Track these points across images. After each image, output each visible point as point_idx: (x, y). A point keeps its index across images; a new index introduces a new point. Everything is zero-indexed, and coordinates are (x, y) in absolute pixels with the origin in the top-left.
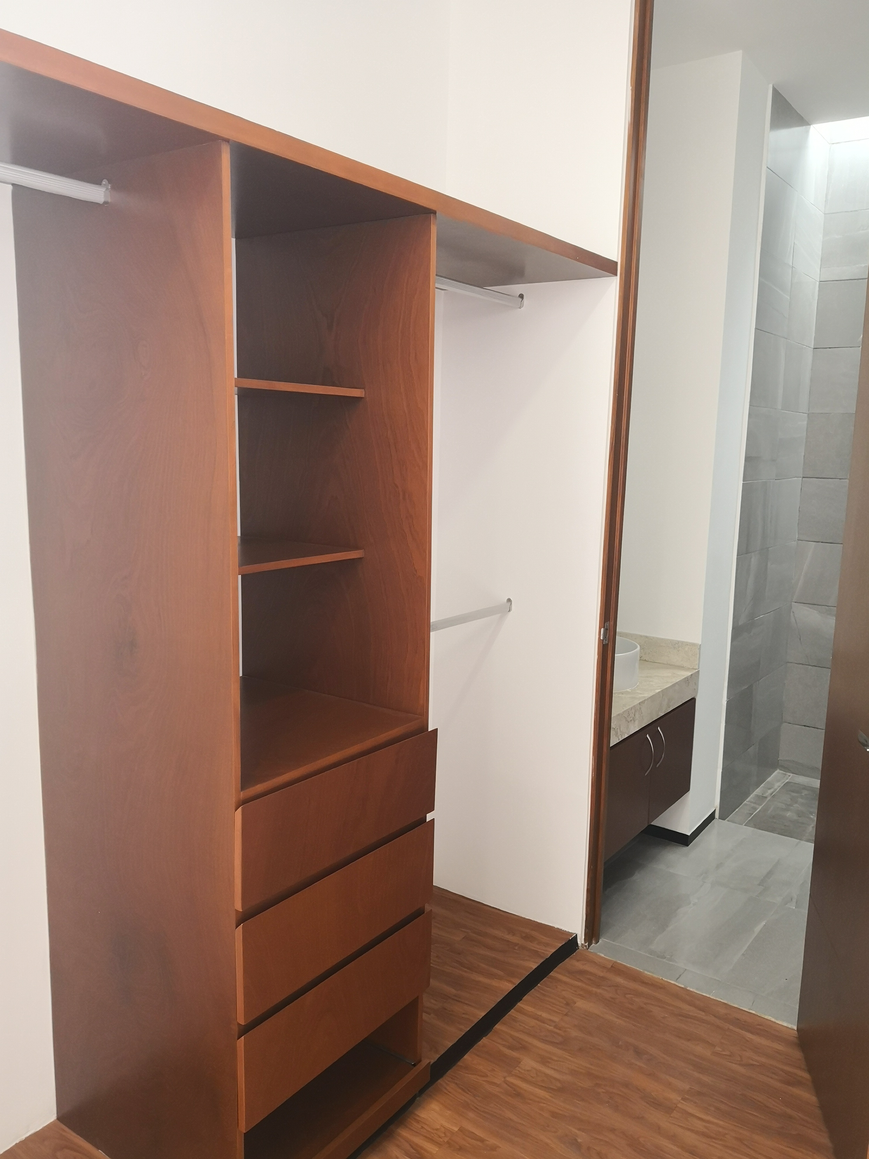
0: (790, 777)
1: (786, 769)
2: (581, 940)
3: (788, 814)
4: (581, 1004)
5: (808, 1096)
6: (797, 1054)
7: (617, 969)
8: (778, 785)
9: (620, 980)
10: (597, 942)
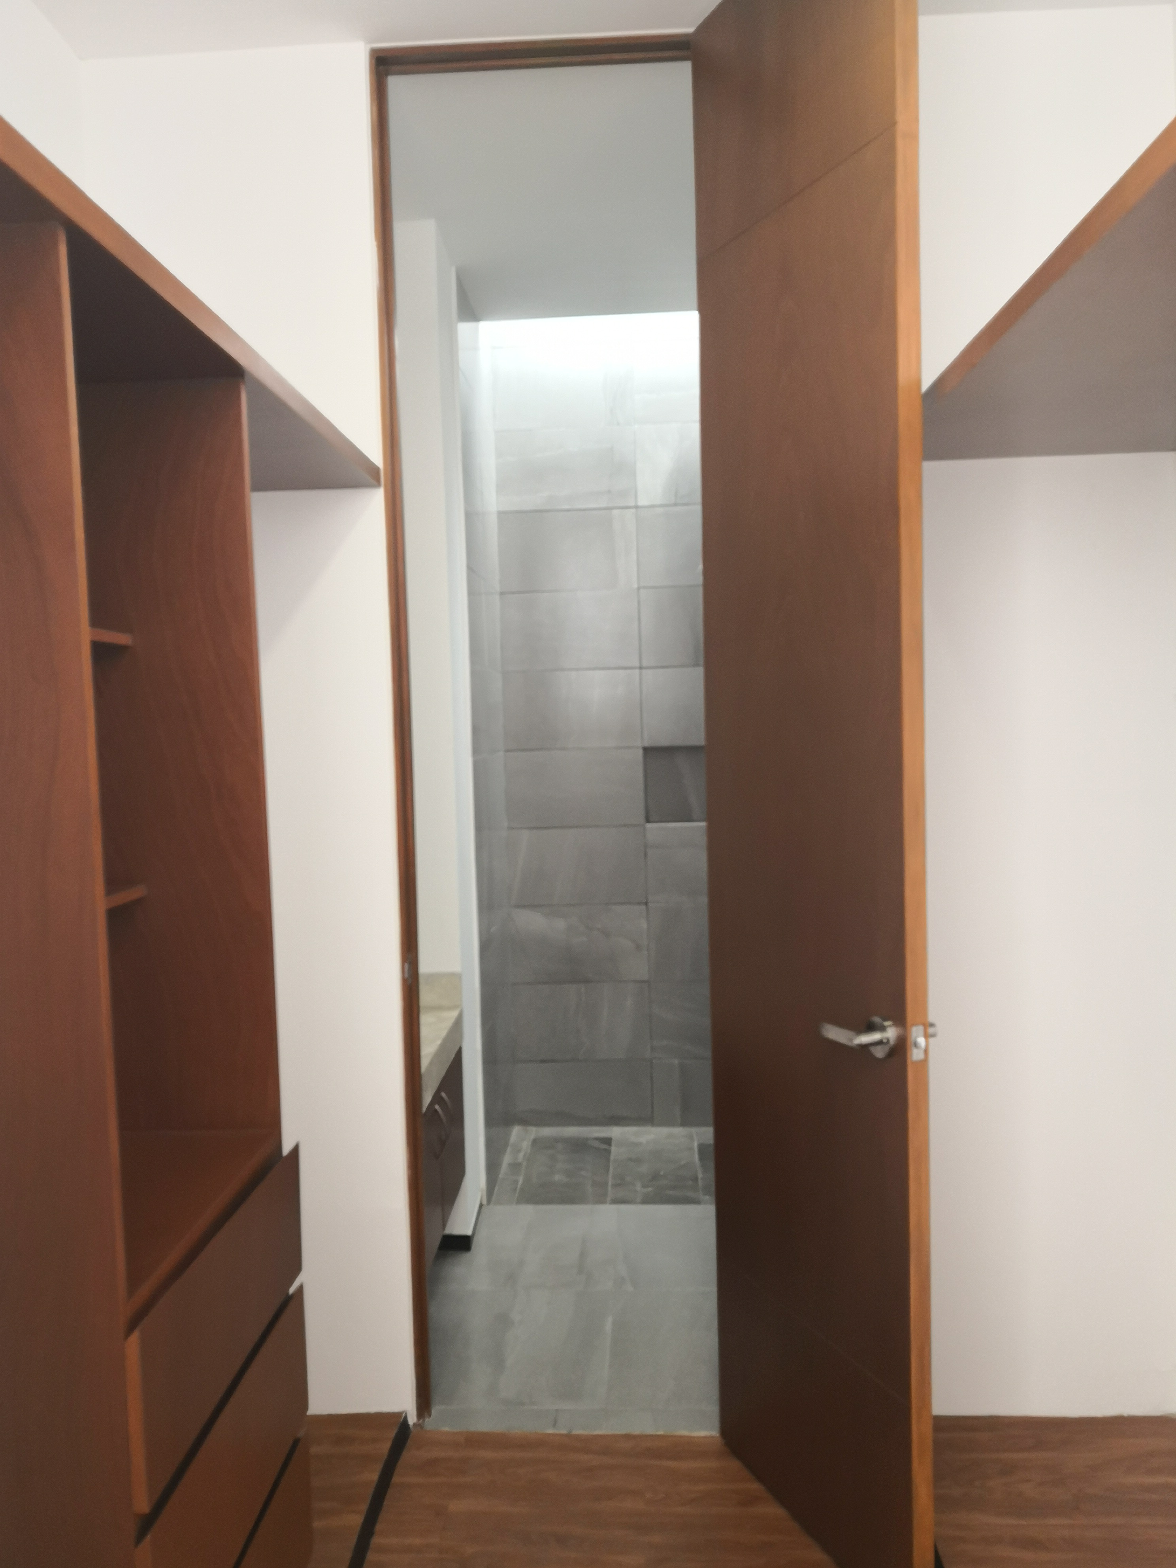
0: (534, 1132)
1: (525, 1122)
2: (412, 1419)
3: (557, 1178)
4: (456, 1506)
5: (773, 1510)
6: (735, 1465)
7: (476, 1440)
8: (526, 1145)
9: (487, 1454)
10: (430, 1415)
